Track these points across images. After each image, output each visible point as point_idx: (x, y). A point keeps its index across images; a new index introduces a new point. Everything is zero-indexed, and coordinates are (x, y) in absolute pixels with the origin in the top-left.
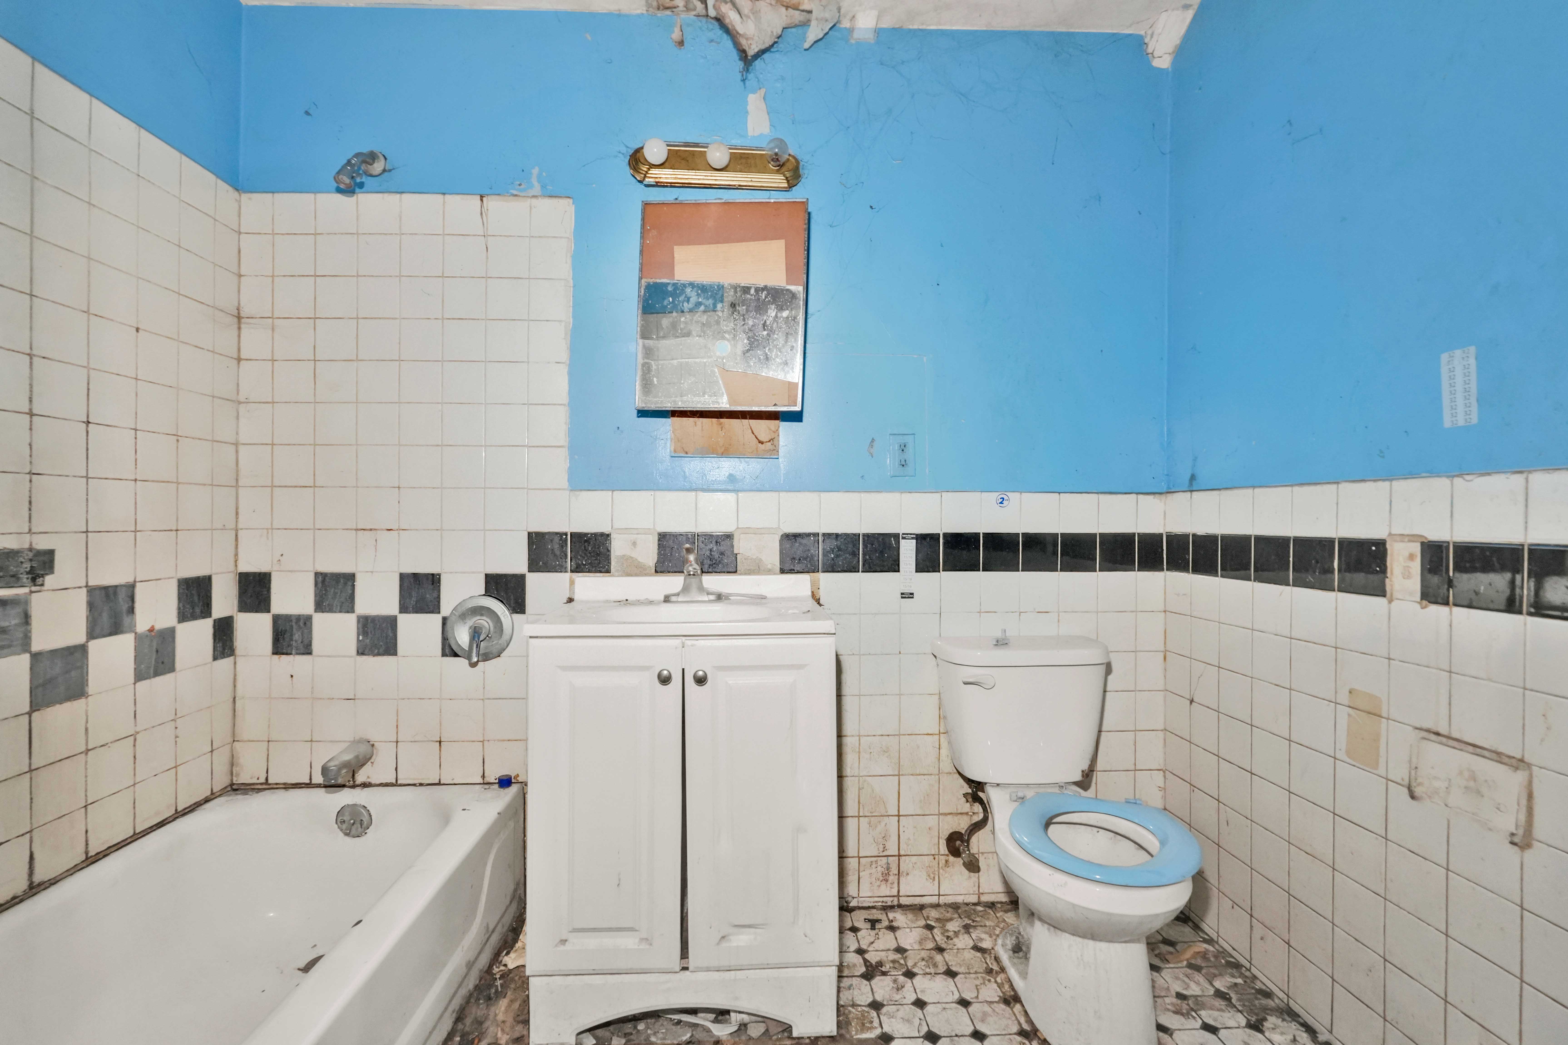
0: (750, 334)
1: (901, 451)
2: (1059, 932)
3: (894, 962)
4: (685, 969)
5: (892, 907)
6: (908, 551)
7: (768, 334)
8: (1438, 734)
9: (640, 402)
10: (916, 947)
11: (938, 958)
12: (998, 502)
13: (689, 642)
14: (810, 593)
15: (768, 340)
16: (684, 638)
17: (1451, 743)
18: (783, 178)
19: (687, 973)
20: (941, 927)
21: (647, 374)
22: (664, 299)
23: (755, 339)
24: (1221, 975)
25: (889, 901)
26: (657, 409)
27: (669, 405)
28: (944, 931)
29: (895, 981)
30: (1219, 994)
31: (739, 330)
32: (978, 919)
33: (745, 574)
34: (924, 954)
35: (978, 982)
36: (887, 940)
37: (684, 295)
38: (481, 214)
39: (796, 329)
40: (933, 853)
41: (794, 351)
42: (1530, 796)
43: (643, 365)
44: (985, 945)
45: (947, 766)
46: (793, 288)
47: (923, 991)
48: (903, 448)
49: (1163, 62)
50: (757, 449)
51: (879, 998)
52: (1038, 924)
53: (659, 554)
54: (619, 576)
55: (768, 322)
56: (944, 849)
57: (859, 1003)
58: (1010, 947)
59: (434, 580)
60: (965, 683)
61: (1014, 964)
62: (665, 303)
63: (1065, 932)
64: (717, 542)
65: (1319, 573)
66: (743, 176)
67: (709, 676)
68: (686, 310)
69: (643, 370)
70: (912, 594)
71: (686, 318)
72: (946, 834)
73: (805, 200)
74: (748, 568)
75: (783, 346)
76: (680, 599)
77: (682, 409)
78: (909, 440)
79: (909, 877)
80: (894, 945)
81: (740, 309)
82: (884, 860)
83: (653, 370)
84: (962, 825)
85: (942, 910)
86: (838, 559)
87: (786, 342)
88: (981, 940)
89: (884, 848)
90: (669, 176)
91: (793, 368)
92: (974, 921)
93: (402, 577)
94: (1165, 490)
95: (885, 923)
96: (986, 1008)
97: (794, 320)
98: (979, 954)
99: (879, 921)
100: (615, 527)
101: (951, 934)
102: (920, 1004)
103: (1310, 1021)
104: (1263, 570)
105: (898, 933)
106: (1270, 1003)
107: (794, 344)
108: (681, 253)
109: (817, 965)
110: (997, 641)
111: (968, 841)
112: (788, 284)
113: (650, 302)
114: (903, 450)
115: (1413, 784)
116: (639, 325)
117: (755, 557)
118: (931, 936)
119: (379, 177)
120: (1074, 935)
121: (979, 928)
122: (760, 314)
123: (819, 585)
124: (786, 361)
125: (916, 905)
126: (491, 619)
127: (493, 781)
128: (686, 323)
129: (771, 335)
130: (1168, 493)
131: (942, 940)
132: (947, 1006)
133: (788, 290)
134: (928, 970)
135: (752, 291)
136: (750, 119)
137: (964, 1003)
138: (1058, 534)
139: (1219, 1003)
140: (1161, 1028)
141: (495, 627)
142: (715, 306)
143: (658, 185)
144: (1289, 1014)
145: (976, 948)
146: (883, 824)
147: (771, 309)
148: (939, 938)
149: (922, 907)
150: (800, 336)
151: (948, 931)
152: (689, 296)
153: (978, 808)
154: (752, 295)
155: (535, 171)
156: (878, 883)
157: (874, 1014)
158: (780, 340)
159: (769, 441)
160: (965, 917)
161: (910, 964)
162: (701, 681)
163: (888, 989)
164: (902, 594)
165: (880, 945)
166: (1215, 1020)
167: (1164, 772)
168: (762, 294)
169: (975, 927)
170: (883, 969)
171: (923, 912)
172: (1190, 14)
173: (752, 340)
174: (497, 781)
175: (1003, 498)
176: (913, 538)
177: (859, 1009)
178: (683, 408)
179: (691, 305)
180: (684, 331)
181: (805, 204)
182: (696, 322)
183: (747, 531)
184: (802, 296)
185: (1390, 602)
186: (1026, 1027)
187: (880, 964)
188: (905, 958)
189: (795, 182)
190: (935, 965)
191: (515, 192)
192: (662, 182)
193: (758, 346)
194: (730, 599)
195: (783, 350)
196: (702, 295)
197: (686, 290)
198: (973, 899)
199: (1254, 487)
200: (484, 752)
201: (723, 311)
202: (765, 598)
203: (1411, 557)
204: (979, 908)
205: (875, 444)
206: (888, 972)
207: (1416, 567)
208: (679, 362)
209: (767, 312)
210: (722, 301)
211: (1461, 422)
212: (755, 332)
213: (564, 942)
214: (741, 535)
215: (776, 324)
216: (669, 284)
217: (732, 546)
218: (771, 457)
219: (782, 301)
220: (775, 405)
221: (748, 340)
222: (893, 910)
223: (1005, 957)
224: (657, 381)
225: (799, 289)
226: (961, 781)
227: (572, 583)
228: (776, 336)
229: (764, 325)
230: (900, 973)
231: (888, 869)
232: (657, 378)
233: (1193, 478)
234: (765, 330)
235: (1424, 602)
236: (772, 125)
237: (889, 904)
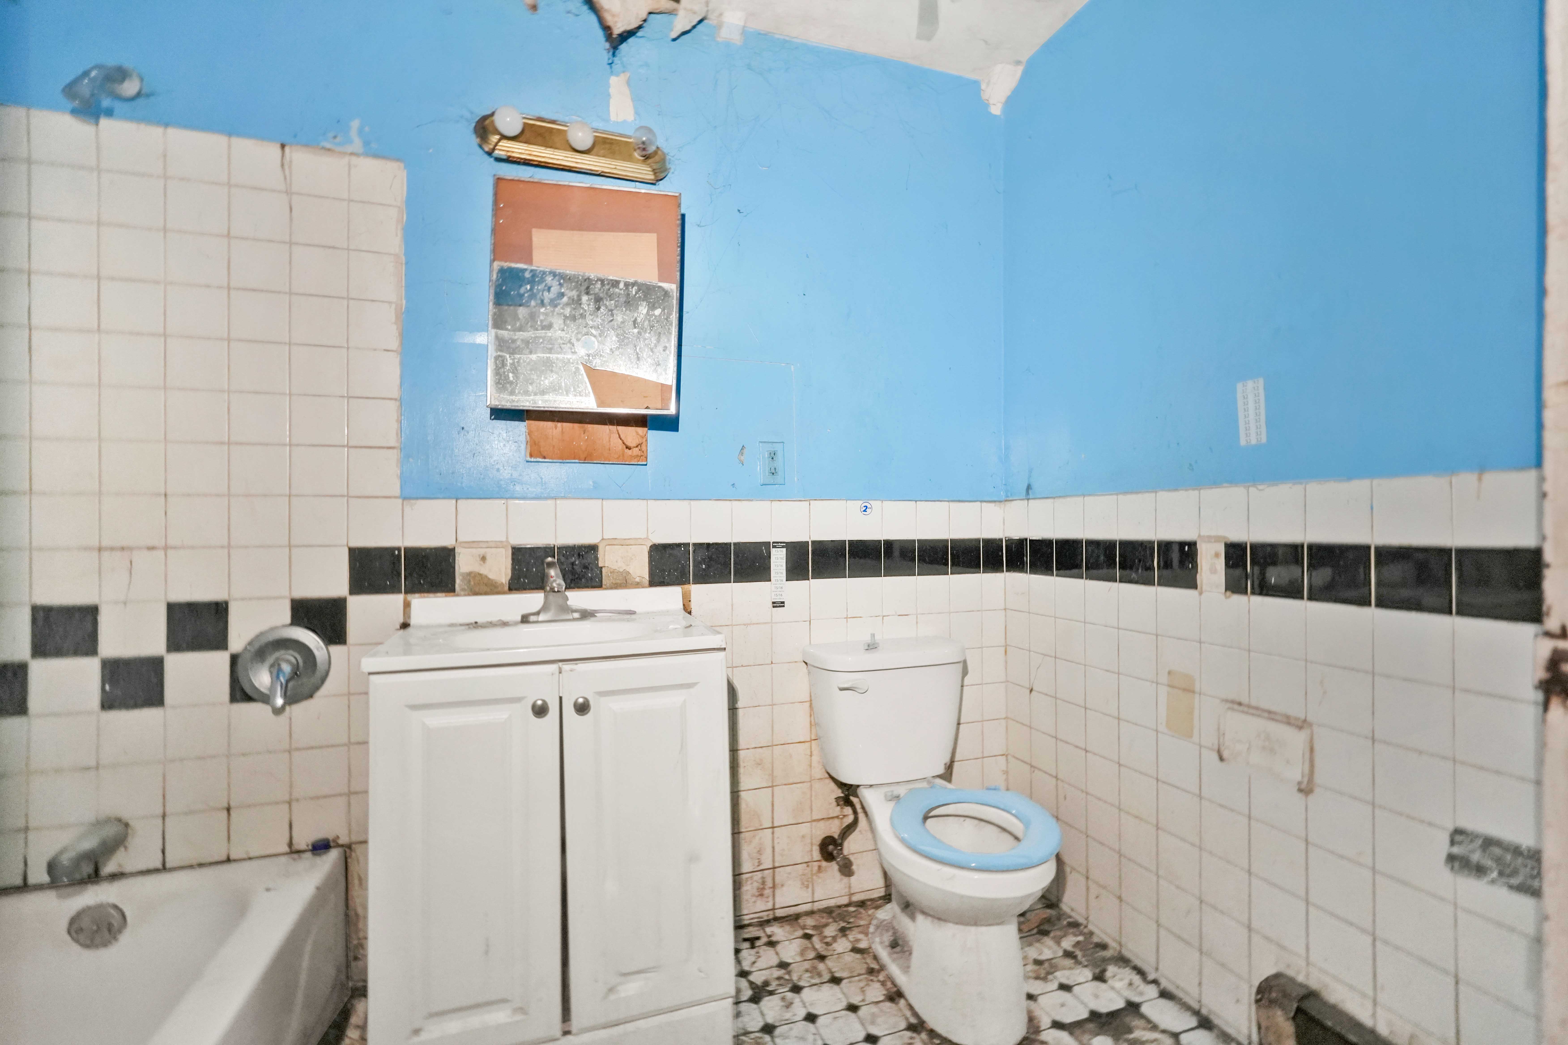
0: (620, 331)
1: (771, 459)
2: (942, 922)
3: (779, 978)
4: (566, 1033)
5: (768, 922)
6: (778, 560)
7: (638, 332)
8: (1240, 704)
9: (493, 399)
10: (798, 959)
11: (821, 966)
12: (862, 510)
13: (566, 667)
14: (682, 607)
15: (639, 338)
16: (560, 664)
17: (1251, 711)
18: (649, 169)
19: (569, 1037)
20: (819, 934)
21: (500, 368)
22: (521, 286)
23: (625, 337)
24: (1065, 936)
25: (765, 916)
26: (513, 408)
27: (528, 404)
28: (823, 938)
29: (783, 999)
30: (1068, 954)
31: (607, 326)
32: (851, 920)
33: (611, 588)
34: (807, 965)
35: (862, 984)
36: (768, 957)
37: (544, 284)
38: (282, 165)
39: (669, 329)
40: (807, 860)
41: (667, 352)
42: (1312, 750)
43: (496, 358)
44: (863, 945)
45: (819, 772)
46: (665, 285)
47: (811, 1004)
48: (773, 456)
49: (996, 110)
50: (623, 455)
51: (770, 1020)
52: (920, 918)
53: (513, 569)
54: (465, 595)
55: (639, 320)
56: (816, 854)
57: (750, 1029)
58: (887, 943)
59: (219, 610)
60: (842, 689)
61: (894, 960)
62: (522, 290)
63: (950, 922)
64: (579, 555)
65: (1142, 570)
66: (607, 162)
67: (592, 703)
68: (546, 301)
69: (496, 363)
70: (783, 603)
71: (546, 309)
72: (818, 840)
73: (677, 195)
74: (614, 582)
75: (656, 346)
76: (541, 617)
77: (542, 409)
78: (778, 448)
79: (785, 888)
80: (775, 961)
81: (608, 303)
82: (759, 874)
83: (508, 364)
84: (834, 830)
85: (817, 916)
86: (710, 569)
87: (658, 341)
88: (858, 941)
89: (759, 862)
90: (523, 151)
91: (665, 370)
92: (849, 923)
93: (172, 608)
94: (1004, 498)
95: (764, 940)
96: (874, 1009)
97: (667, 319)
98: (858, 956)
99: (758, 938)
100: (460, 539)
101: (829, 940)
102: (811, 1018)
103: (1139, 963)
104: (1093, 568)
105: (779, 947)
106: (1107, 954)
107: (667, 345)
108: (540, 238)
109: (712, 1000)
110: (869, 646)
111: (841, 845)
112: (660, 281)
113: (504, 288)
114: (772, 458)
115: (1222, 748)
116: (491, 313)
117: (621, 570)
118: (810, 946)
119: (134, 103)
120: (957, 923)
121: (854, 929)
122: (630, 310)
123: (690, 598)
124: (658, 361)
125: (790, 916)
126: (299, 653)
127: (303, 847)
128: (546, 314)
129: (643, 333)
130: (1006, 501)
131: (822, 947)
132: (837, 1014)
133: (660, 287)
134: (814, 981)
135: (622, 285)
136: (613, 102)
137: (853, 1008)
138: (915, 540)
139: (1069, 962)
140: (1030, 997)
141: (305, 662)
142: (579, 297)
143: (509, 160)
144: (1122, 960)
145: (855, 950)
146: (757, 838)
147: (642, 306)
148: (819, 945)
149: (797, 917)
150: (673, 336)
151: (826, 937)
152: (549, 284)
153: (848, 810)
154: (621, 290)
155: (355, 124)
156: (754, 899)
157: (767, 1038)
158: (652, 339)
159: (637, 446)
160: (840, 920)
161: (795, 978)
162: (582, 708)
163: (777, 1008)
164: (774, 603)
165: (761, 964)
166: (1068, 979)
167: (1007, 756)
168: (632, 288)
169: (850, 928)
170: (770, 988)
171: (799, 921)
172: (1020, 69)
173: (622, 337)
174: (310, 847)
175: (867, 507)
176: (783, 547)
177: (752, 1036)
178: (544, 407)
179: (552, 295)
180: (544, 324)
181: (676, 200)
182: (558, 314)
183: (613, 542)
184: (675, 294)
185: (1201, 594)
186: (913, 1020)
187: (766, 983)
188: (789, 973)
189: (663, 175)
190: (820, 975)
191: (328, 146)
192: (514, 157)
193: (627, 345)
194: (596, 616)
195: (655, 350)
196: (565, 285)
197: (547, 278)
198: (845, 901)
199: (1084, 496)
200: (291, 815)
201: (589, 305)
202: (632, 613)
203: (1217, 555)
204: (852, 909)
205: (745, 451)
206: (776, 990)
207: (1221, 562)
208: (538, 357)
209: (638, 309)
210: (587, 293)
211: (1254, 442)
212: (625, 329)
213: (417, 1032)
214: (607, 547)
215: (647, 322)
216: (526, 270)
217: (597, 559)
218: (639, 463)
219: (654, 298)
220: (647, 408)
221: (617, 337)
222: (770, 924)
223: (884, 954)
224: (513, 377)
225: (672, 287)
226: (832, 785)
227: (407, 605)
228: (647, 335)
229: (635, 322)
230: (787, 989)
231: (763, 883)
232: (513, 373)
233: (1029, 488)
234: (635, 328)
235: (1228, 593)
236: (637, 113)
237: (766, 918)
